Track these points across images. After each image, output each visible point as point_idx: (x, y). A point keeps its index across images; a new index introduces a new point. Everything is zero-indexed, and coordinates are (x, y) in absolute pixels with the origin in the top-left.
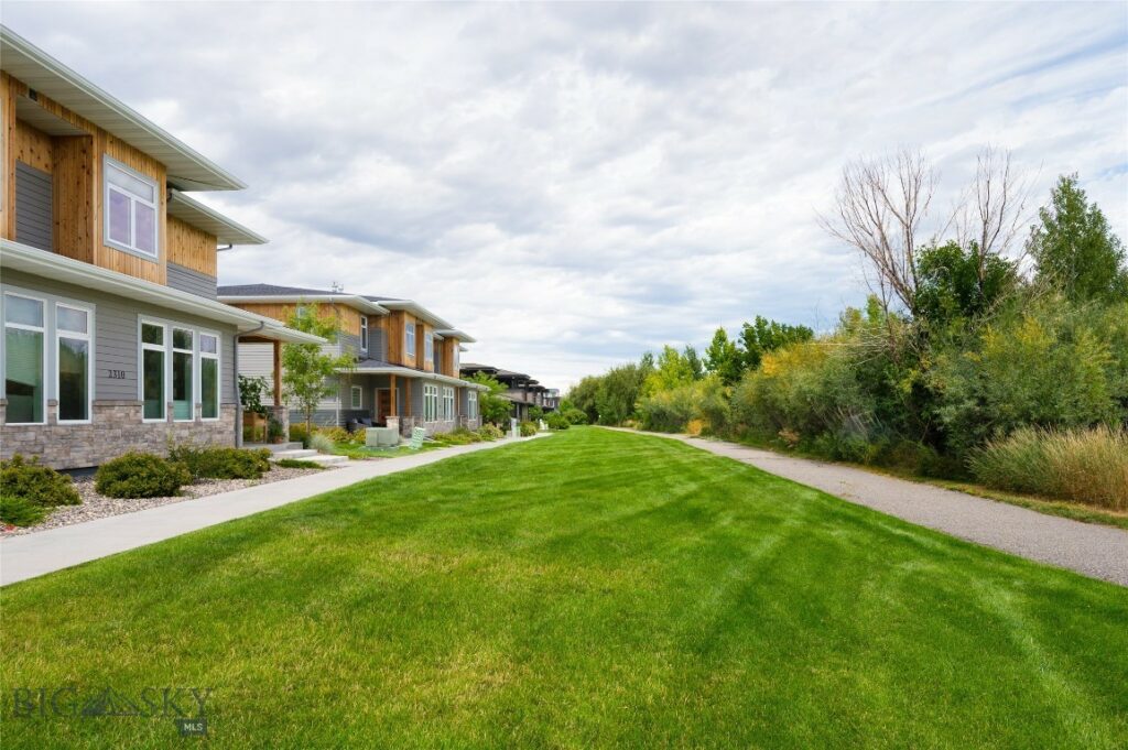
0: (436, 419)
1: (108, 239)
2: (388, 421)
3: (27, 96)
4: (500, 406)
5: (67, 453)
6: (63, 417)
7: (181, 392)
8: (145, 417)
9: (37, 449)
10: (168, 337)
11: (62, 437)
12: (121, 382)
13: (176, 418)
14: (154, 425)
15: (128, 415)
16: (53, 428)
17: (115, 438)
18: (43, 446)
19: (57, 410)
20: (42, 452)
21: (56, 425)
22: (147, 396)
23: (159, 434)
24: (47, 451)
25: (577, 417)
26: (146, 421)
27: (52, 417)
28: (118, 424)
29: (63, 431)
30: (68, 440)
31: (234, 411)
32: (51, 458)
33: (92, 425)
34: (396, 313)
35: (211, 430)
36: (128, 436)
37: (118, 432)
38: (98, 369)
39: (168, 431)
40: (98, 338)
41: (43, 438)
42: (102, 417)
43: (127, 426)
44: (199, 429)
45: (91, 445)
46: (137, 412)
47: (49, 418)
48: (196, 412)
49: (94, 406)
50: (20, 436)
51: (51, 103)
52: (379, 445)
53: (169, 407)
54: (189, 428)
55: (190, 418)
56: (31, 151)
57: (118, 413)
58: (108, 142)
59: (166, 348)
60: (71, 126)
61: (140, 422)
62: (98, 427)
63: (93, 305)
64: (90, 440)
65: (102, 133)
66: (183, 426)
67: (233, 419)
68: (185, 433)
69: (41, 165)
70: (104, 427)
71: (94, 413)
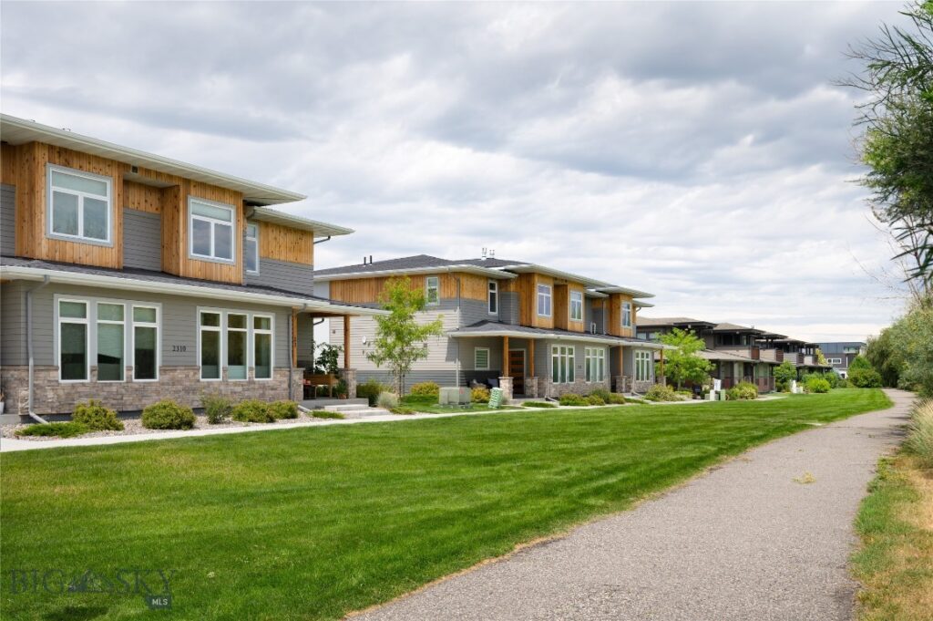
0: (571, 380)
1: (191, 254)
2: (501, 382)
3: (131, 171)
4: (696, 366)
5: (140, 400)
6: (137, 377)
7: (236, 358)
8: (203, 377)
9: (119, 397)
10: (223, 320)
11: (136, 390)
12: (183, 353)
13: (230, 378)
14: (209, 383)
15: (187, 376)
16: (130, 385)
17: (176, 392)
18: (123, 395)
19: (133, 372)
20: (122, 399)
21: (132, 382)
22: (205, 362)
23: (215, 389)
24: (124, 398)
25: (866, 378)
26: (202, 380)
27: (130, 377)
28: (180, 382)
29: (137, 386)
30: (141, 392)
31: (288, 373)
32: (128, 403)
33: (159, 382)
34: (527, 276)
35: (263, 387)
36: (187, 390)
37: (180, 387)
38: (163, 346)
39: (222, 387)
40: (164, 324)
41: (123, 391)
42: (167, 377)
43: (187, 384)
44: (252, 386)
45: (157, 395)
46: (195, 374)
47: (127, 378)
48: (251, 374)
49: (160, 370)
50: (107, 389)
51: (148, 171)
52: (449, 403)
53: (224, 371)
54: (242, 385)
55: (245, 377)
56: (146, 201)
57: (179, 374)
58: (192, 186)
59: (222, 329)
60: (163, 182)
61: (198, 381)
62: (163, 384)
63: (160, 304)
64: (158, 393)
65: (187, 181)
66: (236, 384)
67: (286, 379)
68: (239, 389)
69: (152, 210)
70: (168, 384)
71: (160, 374)
